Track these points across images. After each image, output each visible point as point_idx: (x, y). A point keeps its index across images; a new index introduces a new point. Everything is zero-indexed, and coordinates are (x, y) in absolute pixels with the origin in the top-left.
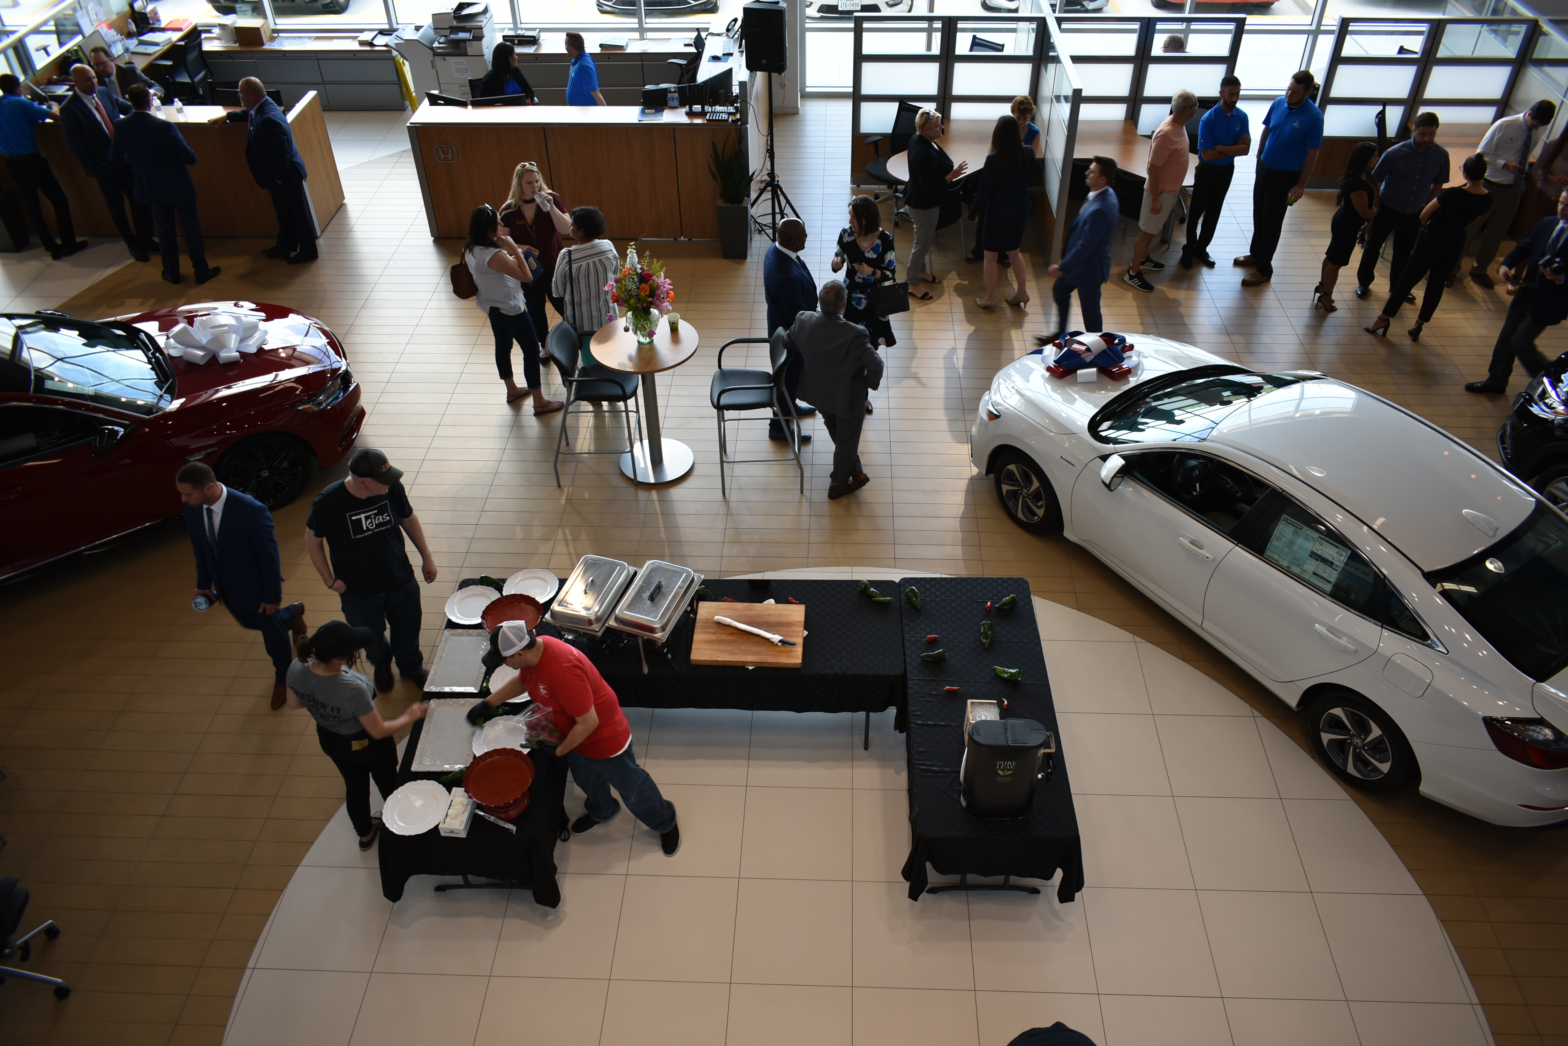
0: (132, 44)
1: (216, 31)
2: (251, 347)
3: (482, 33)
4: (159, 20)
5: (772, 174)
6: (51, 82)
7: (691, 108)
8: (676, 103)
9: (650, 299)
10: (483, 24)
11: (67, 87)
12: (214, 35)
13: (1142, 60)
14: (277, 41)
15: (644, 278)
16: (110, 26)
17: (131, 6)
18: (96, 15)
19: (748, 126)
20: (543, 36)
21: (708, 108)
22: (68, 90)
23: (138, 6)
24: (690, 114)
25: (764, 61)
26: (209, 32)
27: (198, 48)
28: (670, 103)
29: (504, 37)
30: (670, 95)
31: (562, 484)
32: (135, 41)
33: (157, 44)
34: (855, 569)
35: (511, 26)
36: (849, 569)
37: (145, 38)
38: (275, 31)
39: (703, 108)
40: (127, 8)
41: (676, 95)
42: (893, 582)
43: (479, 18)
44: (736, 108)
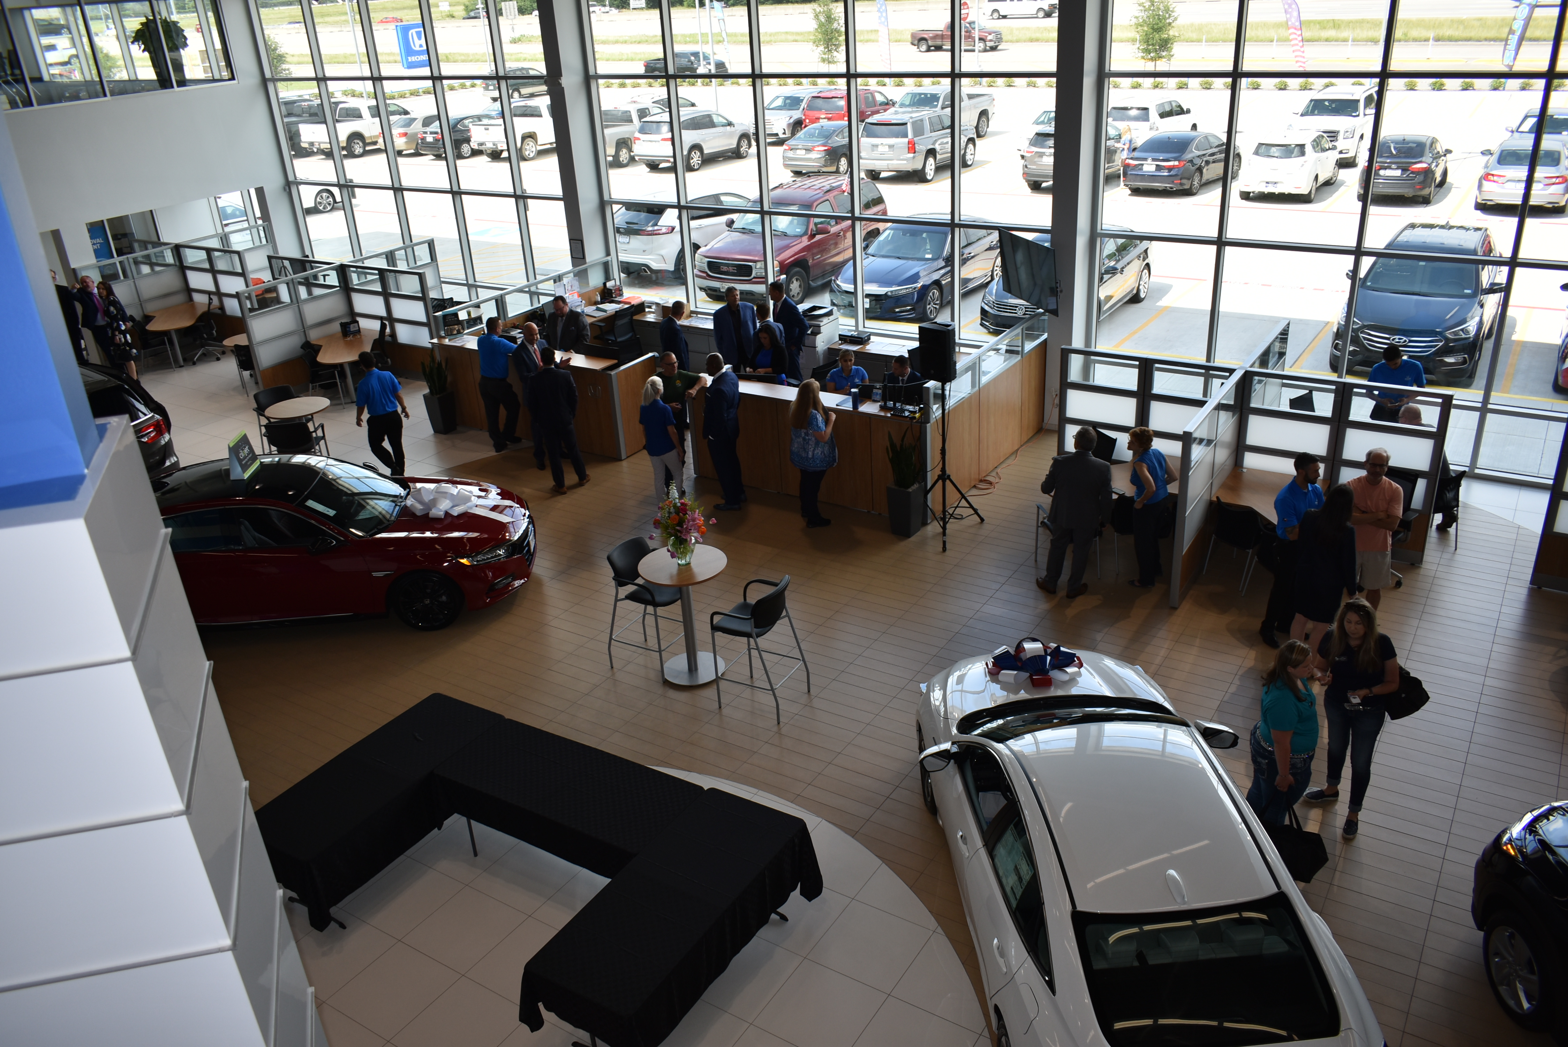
0: (590, 310)
1: (654, 307)
2: (455, 512)
3: (820, 330)
4: (621, 295)
5: (943, 470)
6: (515, 327)
7: (885, 403)
8: (878, 398)
9: (678, 528)
10: (822, 324)
11: (520, 331)
12: (653, 310)
13: (1339, 422)
14: (690, 319)
15: (682, 510)
16: (579, 296)
17: (605, 284)
18: (571, 286)
19: (928, 425)
20: (873, 338)
21: (898, 405)
22: (520, 333)
23: (609, 284)
24: (882, 408)
25: (932, 372)
26: (650, 307)
27: (629, 317)
28: (874, 397)
29: (840, 335)
30: (875, 391)
31: (614, 666)
32: (594, 307)
33: (605, 311)
34: (761, 793)
35: (854, 328)
36: (754, 790)
37: (601, 306)
38: (692, 312)
39: (895, 404)
40: (602, 285)
41: (880, 391)
42: (701, 788)
43: (820, 319)
44: (921, 409)
